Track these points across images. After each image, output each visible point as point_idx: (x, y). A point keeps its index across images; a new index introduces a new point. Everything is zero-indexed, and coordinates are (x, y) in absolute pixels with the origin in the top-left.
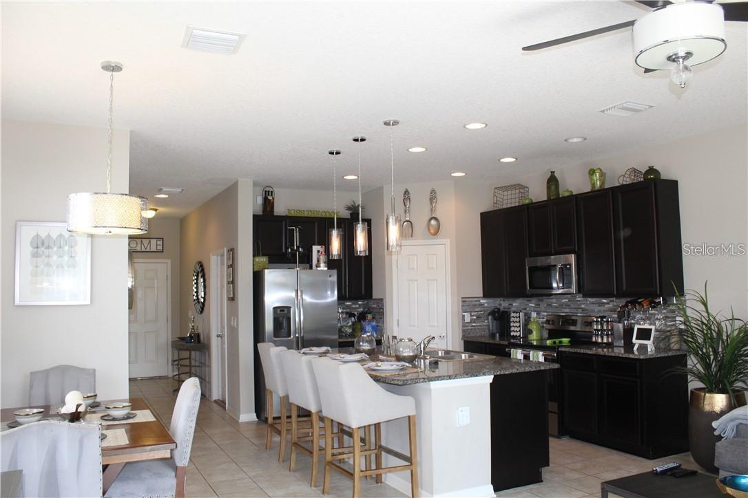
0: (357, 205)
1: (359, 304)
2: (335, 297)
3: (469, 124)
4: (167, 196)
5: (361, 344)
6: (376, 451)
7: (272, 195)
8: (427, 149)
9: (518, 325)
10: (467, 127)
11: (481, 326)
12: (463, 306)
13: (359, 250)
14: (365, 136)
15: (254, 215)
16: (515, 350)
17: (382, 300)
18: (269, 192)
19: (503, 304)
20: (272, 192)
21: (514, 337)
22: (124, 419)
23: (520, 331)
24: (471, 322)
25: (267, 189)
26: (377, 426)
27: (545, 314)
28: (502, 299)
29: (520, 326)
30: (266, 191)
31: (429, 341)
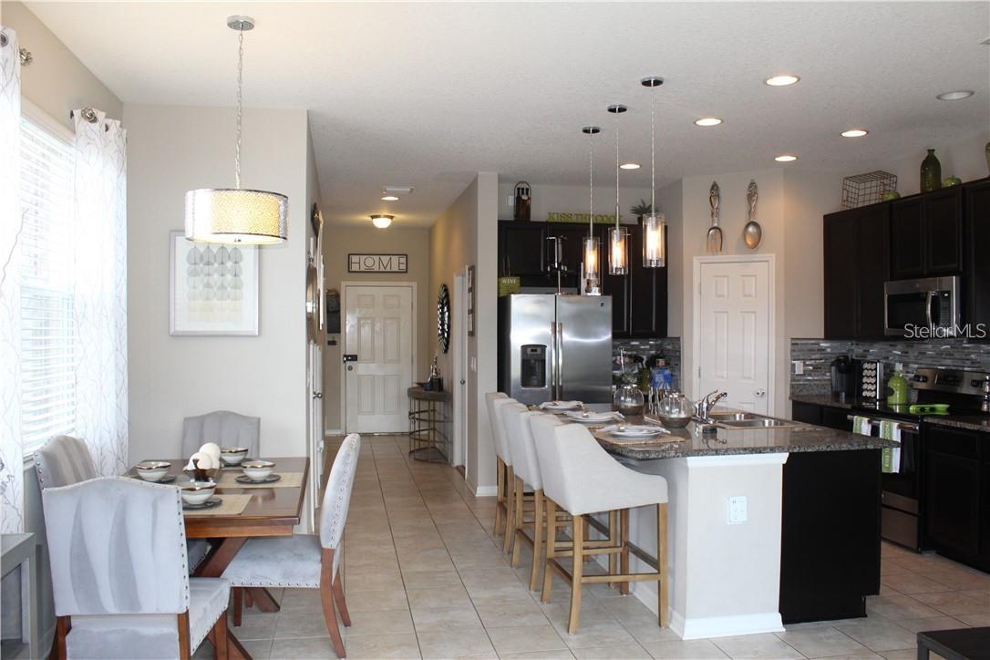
0: (647, 205)
1: (650, 345)
2: (609, 336)
3: (771, 78)
4: (396, 199)
5: (622, 398)
6: (621, 549)
7: (527, 194)
8: (722, 121)
9: (873, 380)
10: (769, 82)
11: (820, 380)
12: (793, 351)
13: (615, 266)
14: (624, 104)
15: (499, 221)
16: (859, 418)
17: (678, 339)
18: (523, 189)
19: (855, 350)
20: (527, 189)
21: (867, 399)
22: (264, 482)
23: (876, 390)
24: (804, 375)
25: (520, 186)
26: (624, 513)
27: (916, 366)
28: (854, 342)
29: (876, 383)
30: (518, 189)
31: (718, 398)
